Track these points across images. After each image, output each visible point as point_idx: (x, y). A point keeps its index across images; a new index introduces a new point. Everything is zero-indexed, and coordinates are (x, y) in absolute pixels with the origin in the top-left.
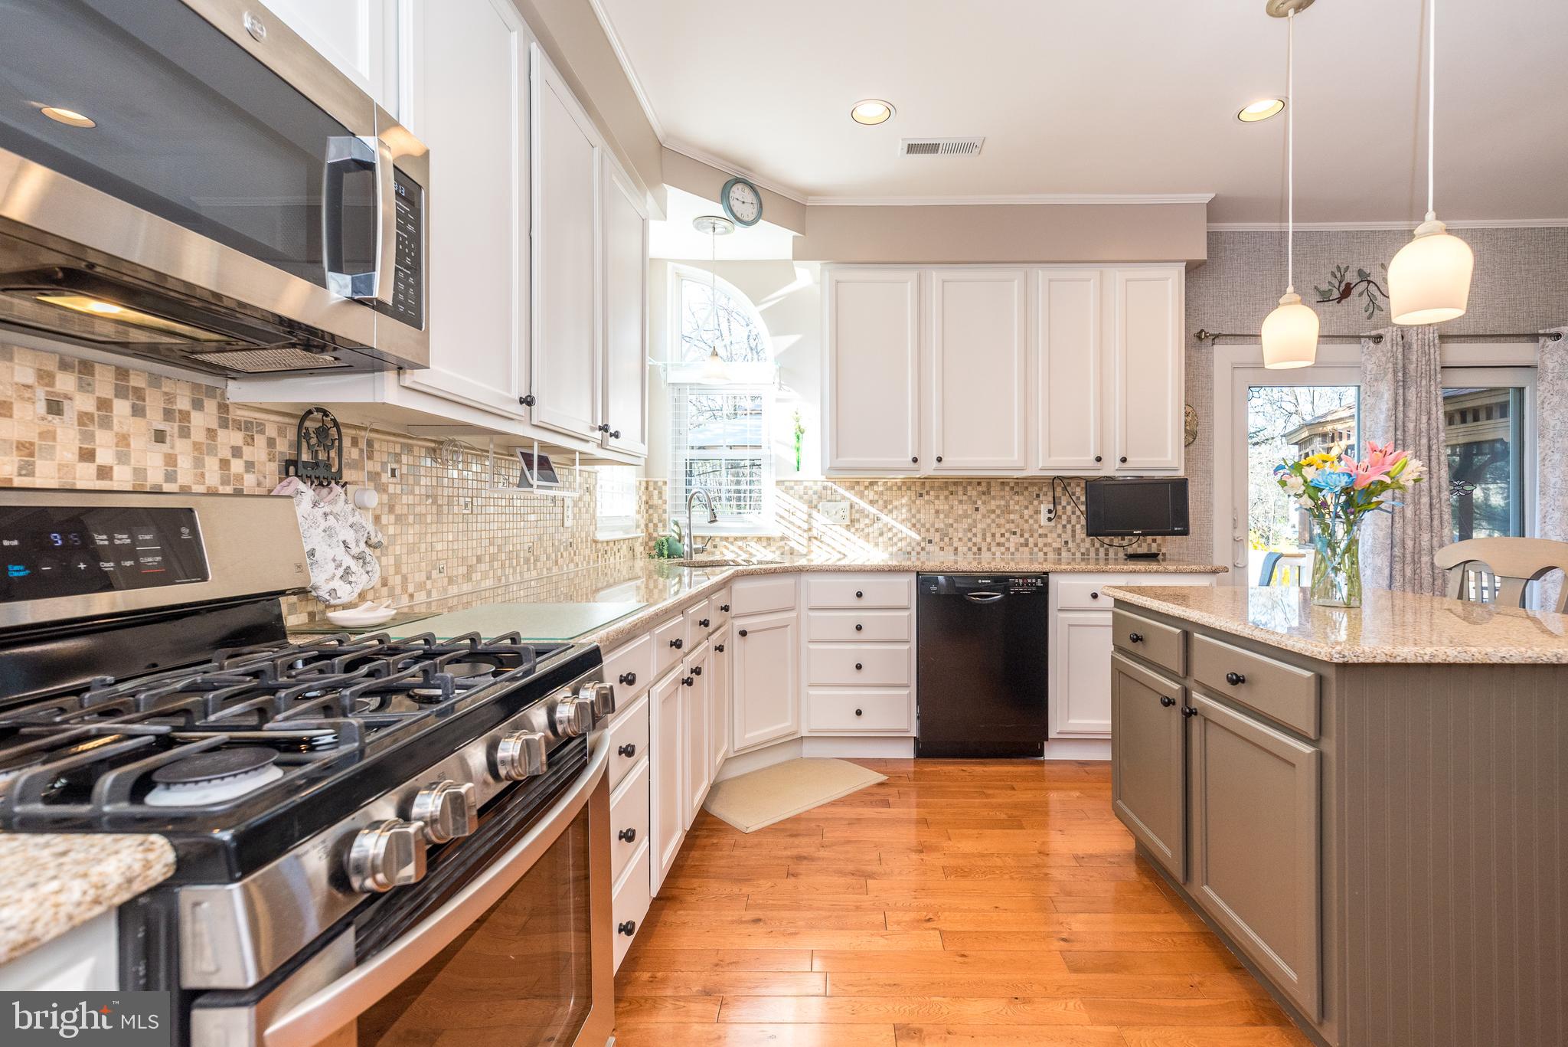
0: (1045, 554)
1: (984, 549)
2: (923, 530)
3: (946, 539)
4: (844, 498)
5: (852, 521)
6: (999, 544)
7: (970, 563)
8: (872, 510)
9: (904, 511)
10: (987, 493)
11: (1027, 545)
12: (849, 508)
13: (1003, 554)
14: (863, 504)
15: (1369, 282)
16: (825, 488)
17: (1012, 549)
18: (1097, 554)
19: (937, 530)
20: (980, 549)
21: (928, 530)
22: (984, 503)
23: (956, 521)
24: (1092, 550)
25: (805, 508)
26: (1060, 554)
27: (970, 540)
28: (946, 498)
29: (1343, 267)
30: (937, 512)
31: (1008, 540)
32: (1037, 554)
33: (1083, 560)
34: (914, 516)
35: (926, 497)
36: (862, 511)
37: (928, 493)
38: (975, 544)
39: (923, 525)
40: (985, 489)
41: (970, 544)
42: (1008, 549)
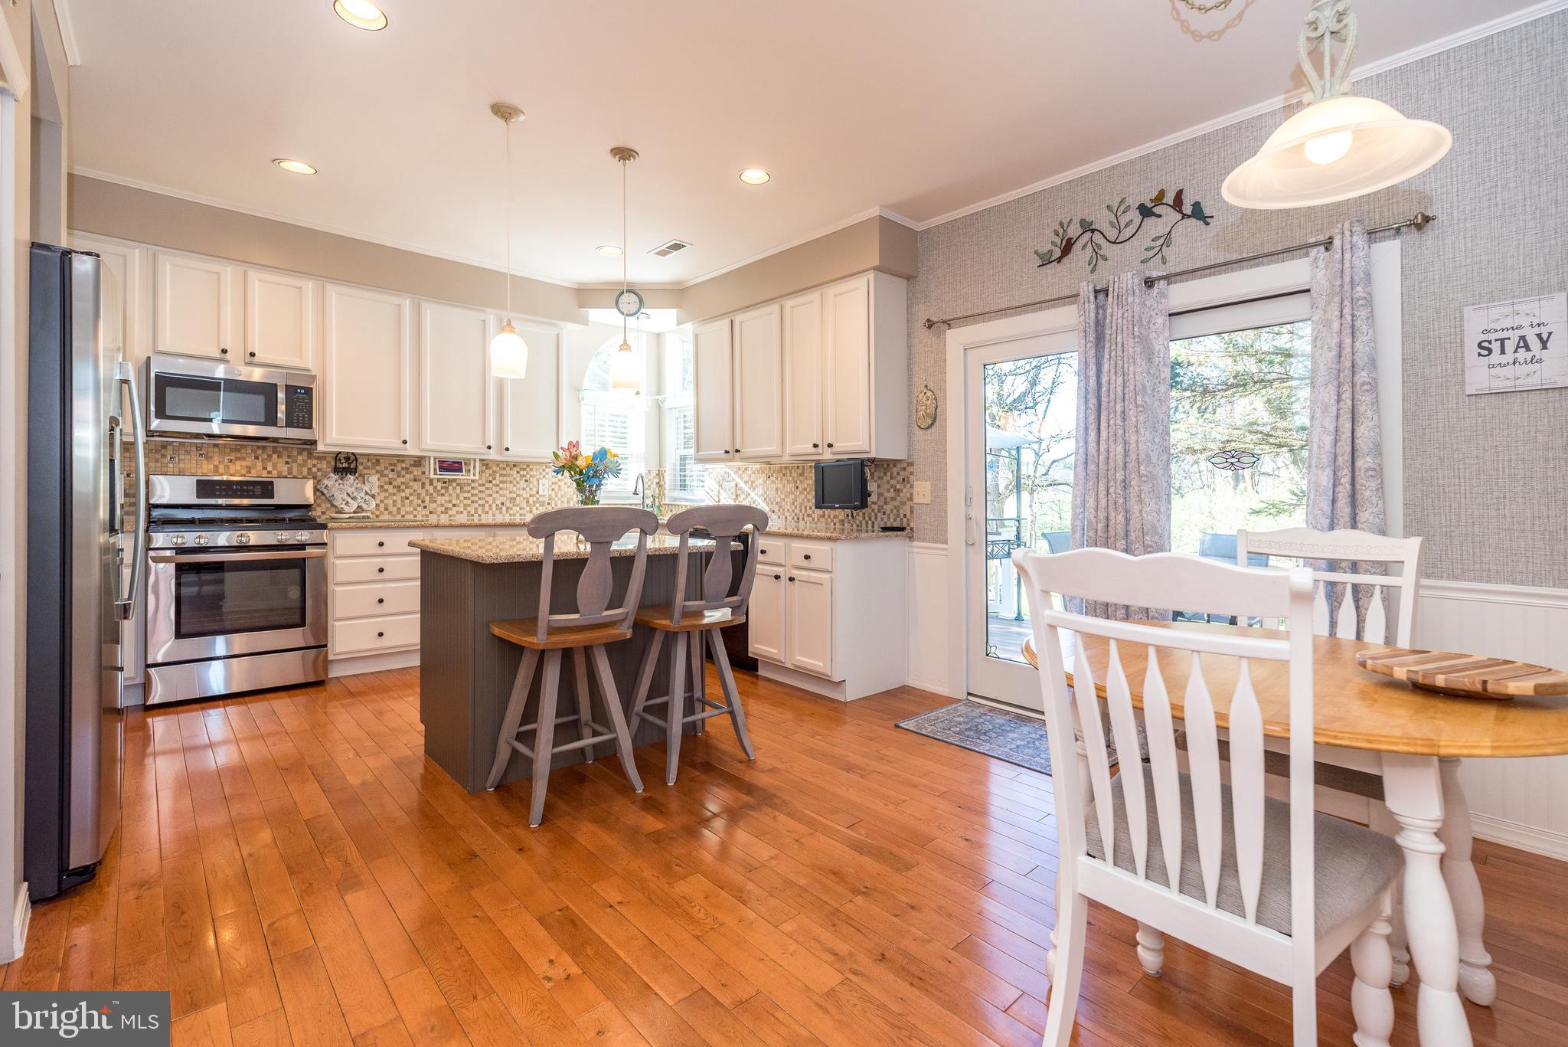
0: (835, 524)
1: (801, 518)
2: (770, 503)
3: (781, 510)
4: (734, 480)
5: (737, 496)
6: (808, 515)
7: (793, 530)
8: (746, 488)
9: (761, 488)
10: (801, 475)
11: (824, 516)
12: (734, 486)
13: (811, 523)
14: (742, 484)
15: (1093, 231)
16: (725, 473)
17: (816, 520)
18: (867, 526)
19: (777, 503)
20: (798, 519)
21: (772, 503)
22: (801, 482)
23: (786, 496)
24: (864, 522)
25: (716, 486)
26: (843, 525)
27: (793, 511)
28: (782, 478)
29: (1065, 222)
30: (777, 489)
31: (813, 512)
32: (830, 524)
33: (858, 530)
34: (765, 493)
35: (771, 478)
36: (741, 489)
37: (772, 475)
38: (796, 515)
39: (770, 499)
40: (801, 472)
41: (793, 514)
42: (813, 519)
